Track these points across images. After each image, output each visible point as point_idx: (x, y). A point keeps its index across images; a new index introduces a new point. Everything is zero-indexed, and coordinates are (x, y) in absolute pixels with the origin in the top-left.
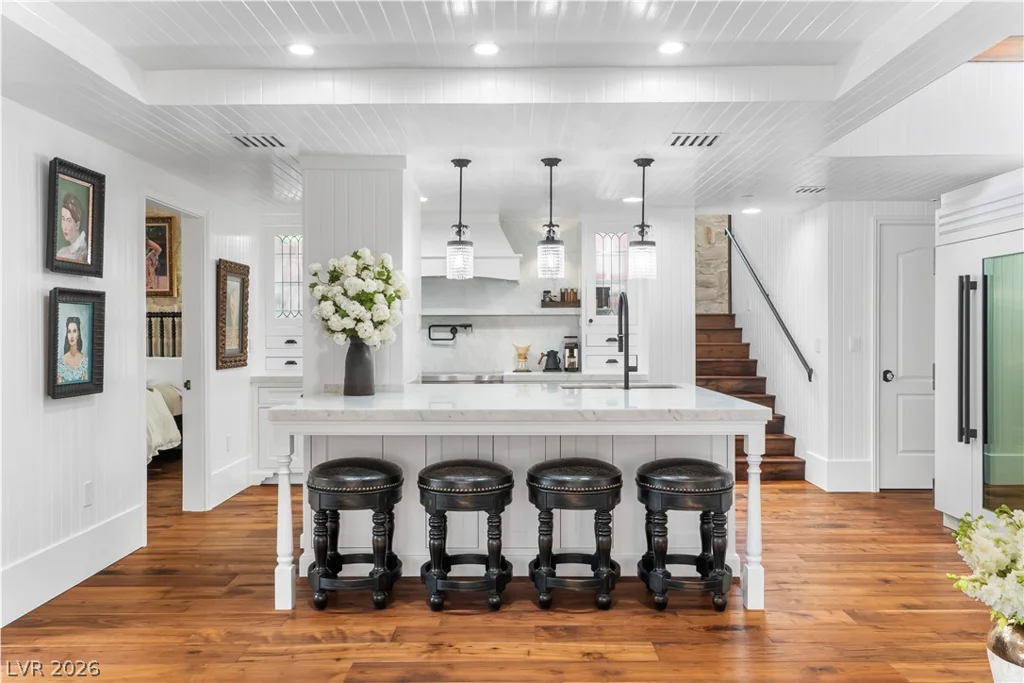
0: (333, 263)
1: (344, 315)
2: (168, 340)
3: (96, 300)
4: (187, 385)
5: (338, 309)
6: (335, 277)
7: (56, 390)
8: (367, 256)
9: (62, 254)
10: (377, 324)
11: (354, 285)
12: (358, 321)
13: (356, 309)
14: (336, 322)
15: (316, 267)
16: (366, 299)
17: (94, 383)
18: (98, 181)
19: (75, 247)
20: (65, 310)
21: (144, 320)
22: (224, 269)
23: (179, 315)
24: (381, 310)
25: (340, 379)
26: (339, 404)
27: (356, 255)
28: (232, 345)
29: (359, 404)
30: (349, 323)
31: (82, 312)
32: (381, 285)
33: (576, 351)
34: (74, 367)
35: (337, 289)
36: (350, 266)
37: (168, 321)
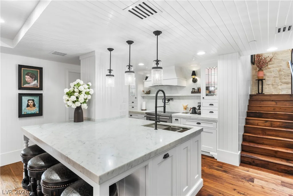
3: (40, 95)
7: (21, 115)
9: (26, 86)
17: (40, 114)
18: (40, 69)
19: (33, 84)
20: (26, 98)
31: (35, 98)
34: (32, 110)
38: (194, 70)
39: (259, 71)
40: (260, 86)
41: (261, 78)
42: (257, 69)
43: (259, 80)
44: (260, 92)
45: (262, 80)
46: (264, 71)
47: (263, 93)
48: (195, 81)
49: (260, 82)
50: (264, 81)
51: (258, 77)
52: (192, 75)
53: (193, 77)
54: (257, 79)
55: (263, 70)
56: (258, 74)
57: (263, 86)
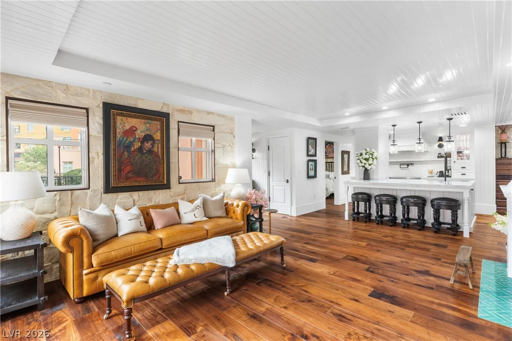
0: (360, 152)
1: (362, 163)
2: (330, 168)
3: (315, 161)
4: (335, 178)
5: (361, 162)
6: (361, 154)
7: (309, 177)
8: (368, 150)
9: (309, 153)
10: (370, 165)
11: (365, 156)
12: (365, 164)
13: (364, 161)
14: (360, 164)
15: (357, 153)
16: (367, 160)
17: (315, 176)
18: (315, 139)
19: (312, 152)
20: (310, 163)
21: (325, 164)
22: (343, 153)
23: (333, 162)
24: (371, 161)
25: (362, 176)
26: (362, 181)
27: (366, 150)
28: (346, 169)
29: (367, 182)
30: (363, 165)
31: (313, 163)
32: (371, 156)
33: (450, 171)
34: (312, 173)
35: (361, 157)
36: (364, 152)
37: (330, 164)
38: (440, 135)
39: (501, 133)
40: (503, 150)
41: (504, 141)
42: (498, 131)
43: (501, 143)
44: (503, 156)
45: (505, 143)
46: (508, 133)
47: (507, 156)
48: (440, 146)
49: (503, 145)
50: (507, 144)
51: (501, 140)
52: (439, 141)
53: (440, 142)
54: (499, 142)
55: (506, 133)
56: (501, 136)
57: (507, 150)
